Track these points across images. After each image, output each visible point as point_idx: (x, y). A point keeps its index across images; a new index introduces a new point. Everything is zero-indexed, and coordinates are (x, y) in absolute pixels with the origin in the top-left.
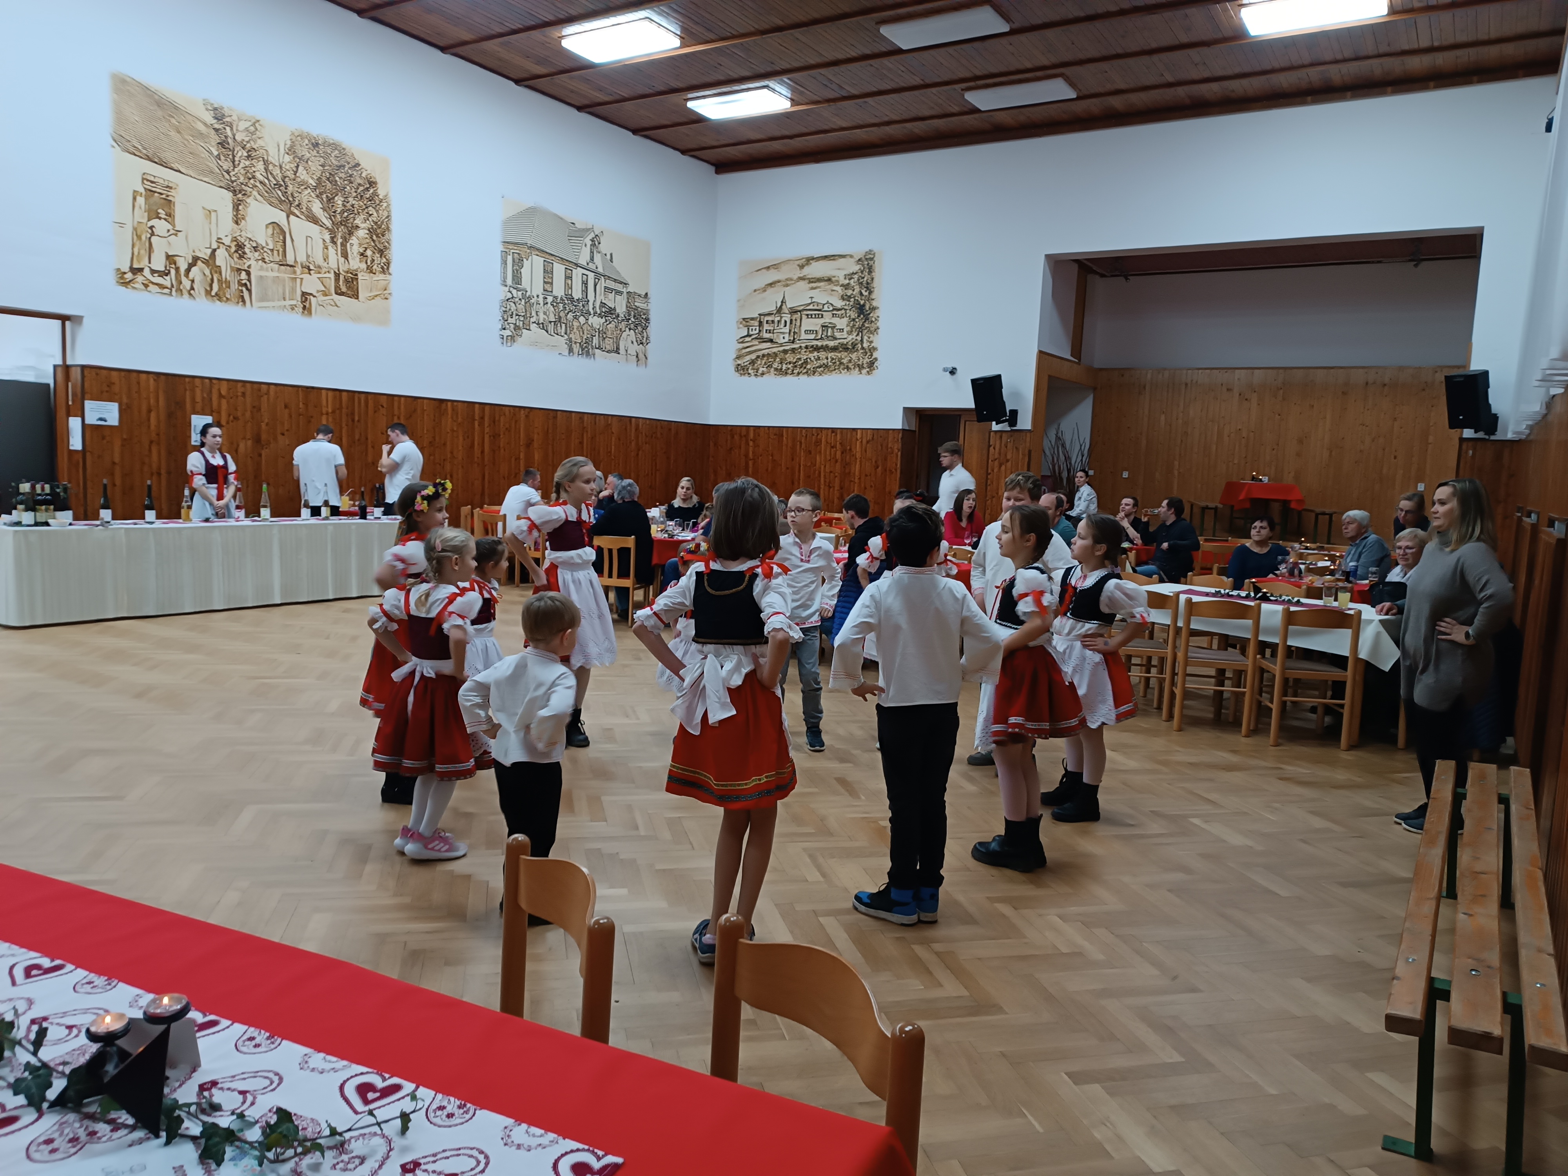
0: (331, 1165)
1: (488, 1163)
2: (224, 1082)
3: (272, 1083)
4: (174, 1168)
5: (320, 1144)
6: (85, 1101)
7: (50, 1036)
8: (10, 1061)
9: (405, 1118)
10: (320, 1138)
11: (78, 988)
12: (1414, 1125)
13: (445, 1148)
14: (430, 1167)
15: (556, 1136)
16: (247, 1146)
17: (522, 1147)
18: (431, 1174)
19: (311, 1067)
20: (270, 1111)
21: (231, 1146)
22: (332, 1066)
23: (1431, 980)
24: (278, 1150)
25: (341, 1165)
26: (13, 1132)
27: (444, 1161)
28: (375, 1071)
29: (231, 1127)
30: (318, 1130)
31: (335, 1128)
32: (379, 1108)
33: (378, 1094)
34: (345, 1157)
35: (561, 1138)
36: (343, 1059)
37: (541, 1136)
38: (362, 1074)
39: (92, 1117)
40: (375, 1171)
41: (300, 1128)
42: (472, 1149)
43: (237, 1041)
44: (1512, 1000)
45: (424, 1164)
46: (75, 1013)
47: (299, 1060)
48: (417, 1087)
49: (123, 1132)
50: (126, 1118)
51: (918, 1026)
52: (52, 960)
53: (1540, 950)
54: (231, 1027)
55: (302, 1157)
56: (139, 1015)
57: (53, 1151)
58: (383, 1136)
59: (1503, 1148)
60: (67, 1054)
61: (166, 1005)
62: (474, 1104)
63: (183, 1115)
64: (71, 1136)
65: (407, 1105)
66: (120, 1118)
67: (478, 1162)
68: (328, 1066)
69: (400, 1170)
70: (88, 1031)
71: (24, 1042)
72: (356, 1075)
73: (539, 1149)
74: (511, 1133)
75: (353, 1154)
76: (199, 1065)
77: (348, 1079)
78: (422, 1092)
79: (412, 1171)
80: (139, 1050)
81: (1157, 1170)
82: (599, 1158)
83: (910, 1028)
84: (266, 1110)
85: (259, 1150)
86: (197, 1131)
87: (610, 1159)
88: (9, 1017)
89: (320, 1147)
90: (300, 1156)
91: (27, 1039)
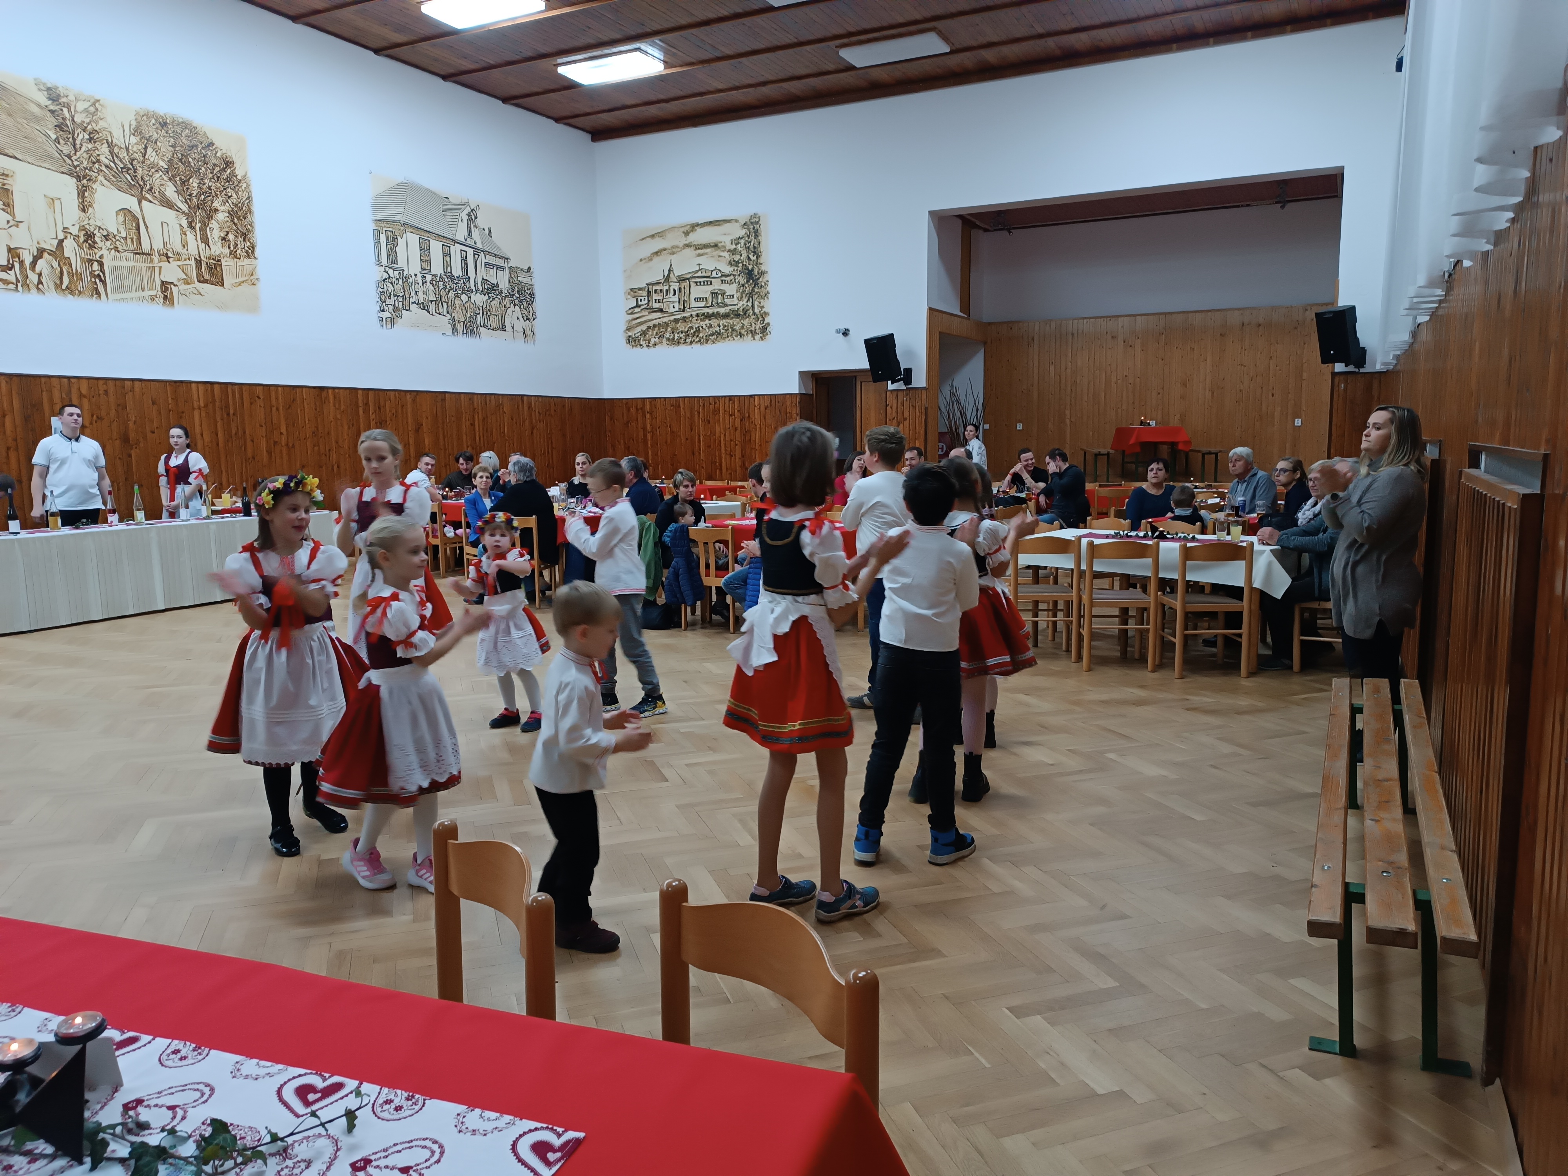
1: (443, 1153)
2: (150, 1099)
3: (203, 1094)
5: (261, 1152)
9: (350, 1115)
10: (261, 1145)
12: (1337, 1023)
13: (396, 1142)
14: (382, 1163)
15: (512, 1117)
16: (182, 1162)
17: (477, 1132)
18: (384, 1170)
19: (244, 1074)
20: (203, 1123)
21: (164, 1164)
22: (268, 1070)
23: (1346, 885)
24: (217, 1162)
27: (396, 1154)
28: (314, 1072)
29: (163, 1144)
30: (258, 1138)
31: (276, 1134)
32: (322, 1108)
33: (319, 1095)
34: (289, 1163)
35: (517, 1119)
36: (278, 1062)
37: (497, 1119)
38: (300, 1076)
39: (6, 1151)
40: (323, 1174)
41: (238, 1138)
42: (424, 1139)
43: (161, 1055)
44: (1420, 897)
45: (375, 1160)
47: (231, 1069)
48: (362, 1084)
49: (41, 1162)
50: (43, 1147)
51: (871, 971)
53: (1443, 848)
54: (153, 1042)
55: (243, 1167)
56: (51, 1038)
58: (329, 1136)
59: (1420, 1038)
61: (79, 1024)
62: (422, 1095)
63: (108, 1137)
65: (352, 1103)
66: (37, 1148)
67: (433, 1152)
68: (262, 1072)
69: (350, 1169)
72: (294, 1078)
73: (496, 1132)
74: (464, 1120)
75: (299, 1159)
76: (122, 1085)
77: (285, 1083)
78: (366, 1087)
79: (363, 1168)
80: (54, 1074)
81: (1101, 1091)
82: (559, 1135)
83: (864, 973)
84: (199, 1123)
85: (195, 1166)
86: (125, 1152)
87: (571, 1135)
89: (261, 1155)
90: (240, 1166)
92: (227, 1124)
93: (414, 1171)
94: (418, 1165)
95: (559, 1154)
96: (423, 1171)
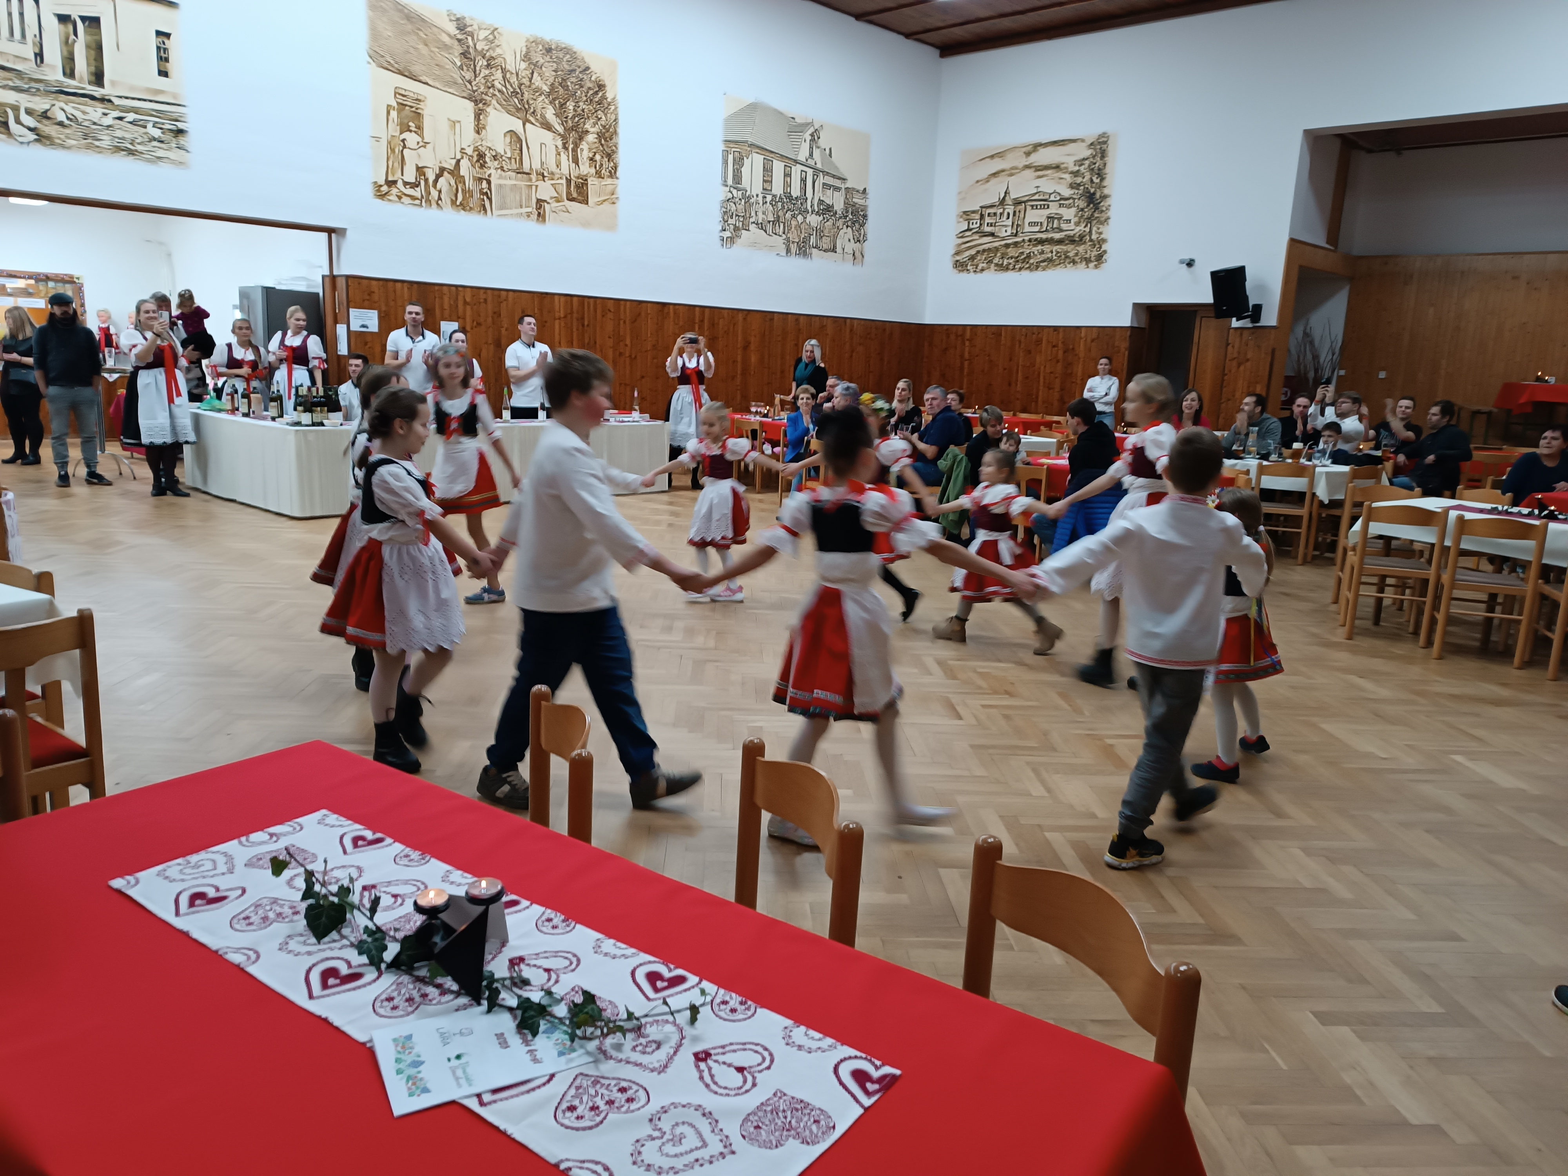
0: (631, 1047)
1: (773, 1061)
2: (530, 959)
3: (571, 963)
4: (496, 1035)
6: (416, 965)
7: (383, 903)
8: (351, 922)
9: (694, 1010)
10: (620, 1020)
11: (398, 860)
13: (732, 1041)
14: (721, 1058)
15: (835, 1042)
16: (556, 1021)
17: (802, 1048)
18: (722, 1065)
19: (604, 951)
20: (573, 989)
21: (543, 1019)
22: (623, 952)
24: (586, 1029)
25: (639, 1048)
26: (359, 987)
27: (732, 1053)
28: (661, 961)
29: (544, 1002)
30: (616, 1012)
31: (633, 1014)
32: (670, 996)
33: (665, 984)
34: (643, 1041)
35: (838, 1044)
36: (631, 946)
37: (820, 1040)
38: (650, 962)
39: (422, 980)
40: (670, 1057)
41: (602, 1009)
42: (757, 1044)
43: (537, 920)
45: (715, 1055)
46: (397, 882)
47: (593, 944)
48: (700, 980)
49: (449, 997)
50: (452, 985)
51: (1195, 967)
52: (374, 833)
54: (530, 908)
55: (607, 1036)
57: (394, 1008)
58: (674, 1023)
60: (395, 920)
61: (484, 888)
62: (755, 1002)
63: (500, 987)
64: (407, 996)
65: (694, 997)
66: (446, 984)
67: (764, 1059)
68: (619, 952)
69: (693, 1058)
70: (415, 903)
71: (361, 908)
72: (645, 963)
73: (819, 1052)
74: (791, 1034)
75: (650, 1039)
76: (508, 940)
77: (638, 967)
78: (705, 984)
79: (704, 1060)
80: (463, 927)
81: (1414, 1121)
82: (877, 1068)
83: (1186, 967)
84: (569, 990)
85: (568, 1026)
86: (513, 1002)
87: (888, 1070)
88: (346, 883)
89: (621, 1029)
90: (604, 1036)
91: (364, 906)
93: (750, 1073)
94: (750, 1067)
95: (876, 1086)
96: (756, 1075)
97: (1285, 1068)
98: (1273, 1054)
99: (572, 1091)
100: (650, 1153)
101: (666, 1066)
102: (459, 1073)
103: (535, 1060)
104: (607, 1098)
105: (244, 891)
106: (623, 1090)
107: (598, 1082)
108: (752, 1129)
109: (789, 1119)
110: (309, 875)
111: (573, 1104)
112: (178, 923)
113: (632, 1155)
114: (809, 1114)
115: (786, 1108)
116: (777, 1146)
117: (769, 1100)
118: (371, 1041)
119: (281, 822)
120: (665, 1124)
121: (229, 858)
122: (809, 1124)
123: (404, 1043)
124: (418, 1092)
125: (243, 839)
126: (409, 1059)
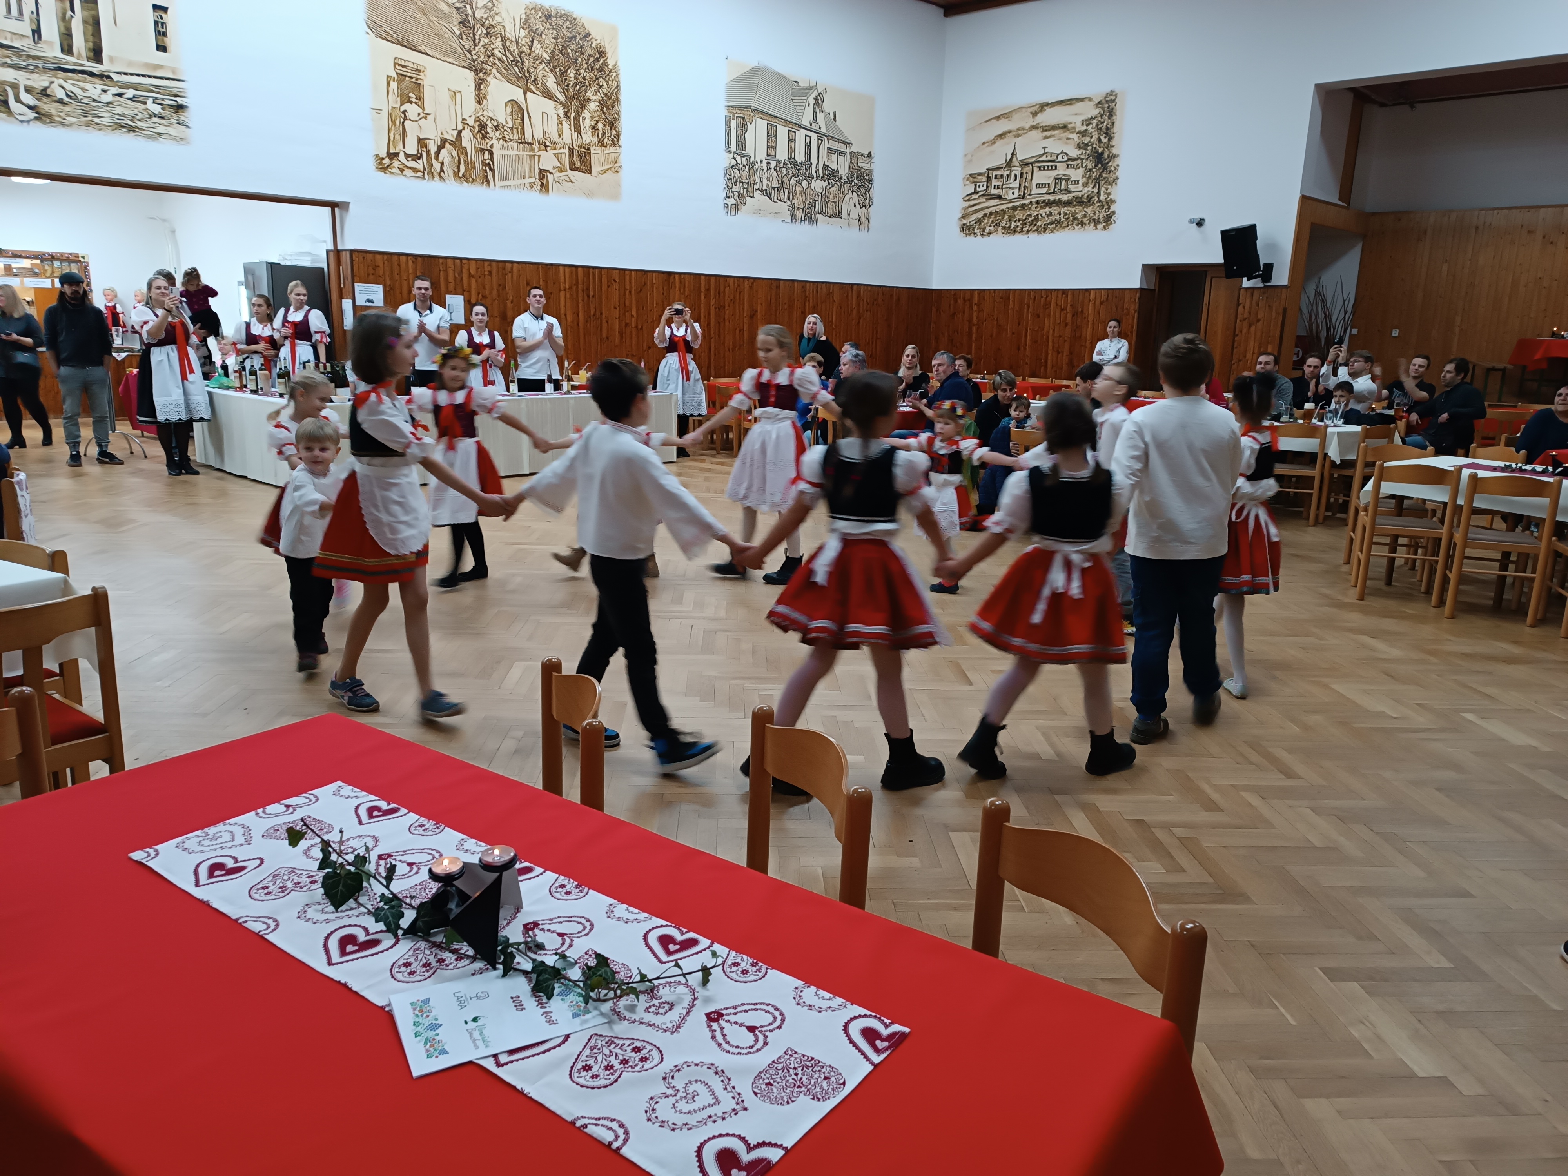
0: (644, 1008)
1: (784, 1020)
2: (544, 924)
3: (585, 928)
4: (513, 998)
5: (635, 989)
6: (432, 931)
7: (398, 871)
8: (367, 890)
9: (706, 971)
10: (633, 982)
11: (413, 829)
13: (743, 1002)
14: (732, 1018)
15: (844, 1001)
16: (571, 984)
17: (813, 1008)
18: (734, 1025)
19: (617, 916)
20: (586, 953)
21: (558, 982)
22: (636, 916)
24: (600, 991)
25: (653, 1009)
26: (377, 953)
27: (744, 1013)
28: (673, 925)
29: (557, 966)
30: (629, 975)
31: (645, 976)
32: (682, 959)
33: (678, 947)
34: (656, 1002)
35: (848, 1003)
36: (644, 911)
37: (830, 999)
38: (662, 926)
39: (438, 946)
40: (683, 1018)
41: (616, 972)
42: (768, 1005)
43: (551, 887)
45: (728, 1015)
46: (413, 851)
47: (606, 909)
48: (712, 943)
49: (465, 962)
50: (467, 950)
51: (1200, 924)
52: (389, 804)
54: (544, 874)
56: (474, 861)
57: (412, 973)
58: (687, 985)
60: (411, 888)
61: (497, 856)
62: (765, 964)
63: (515, 951)
64: (424, 961)
65: (707, 959)
66: (461, 949)
67: (775, 1018)
68: (632, 917)
69: (705, 1018)
70: (430, 871)
71: (377, 877)
72: (657, 927)
73: (829, 1011)
74: (802, 994)
75: (663, 1000)
76: (522, 906)
77: (650, 930)
78: (717, 947)
79: (716, 1020)
80: (477, 894)
81: (1421, 1074)
82: (887, 1026)
83: (1192, 925)
84: (583, 953)
85: (582, 989)
86: (528, 966)
87: (897, 1028)
88: (362, 852)
89: (634, 991)
90: (618, 997)
91: (379, 874)
92: (607, 959)
93: (761, 1032)
94: (762, 1027)
95: (886, 1044)
96: (767, 1034)
97: (1293, 1023)
98: (1282, 1010)
99: (587, 1052)
100: (664, 1110)
101: (679, 1027)
102: (476, 1034)
103: (550, 1022)
104: (621, 1058)
105: (262, 861)
106: (637, 1050)
107: (613, 1042)
108: (763, 1086)
109: (799, 1076)
110: (326, 844)
111: (588, 1063)
112: (198, 893)
113: (646, 1112)
114: (819, 1071)
115: (797, 1066)
116: (788, 1103)
117: (780, 1058)
118: (389, 1005)
119: (297, 795)
120: (679, 1082)
121: (247, 830)
122: (820, 1080)
123: (422, 1007)
124: (436, 1054)
125: (260, 811)
126: (427, 1022)
